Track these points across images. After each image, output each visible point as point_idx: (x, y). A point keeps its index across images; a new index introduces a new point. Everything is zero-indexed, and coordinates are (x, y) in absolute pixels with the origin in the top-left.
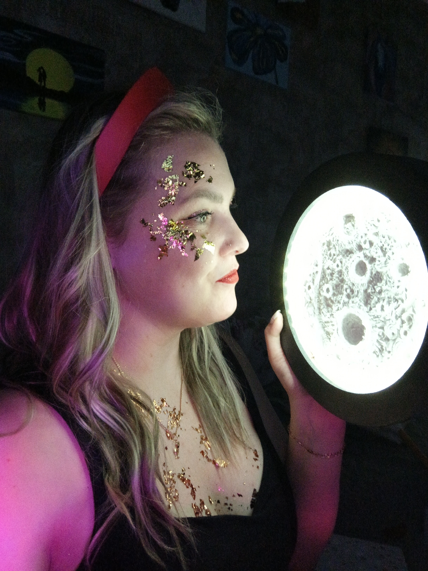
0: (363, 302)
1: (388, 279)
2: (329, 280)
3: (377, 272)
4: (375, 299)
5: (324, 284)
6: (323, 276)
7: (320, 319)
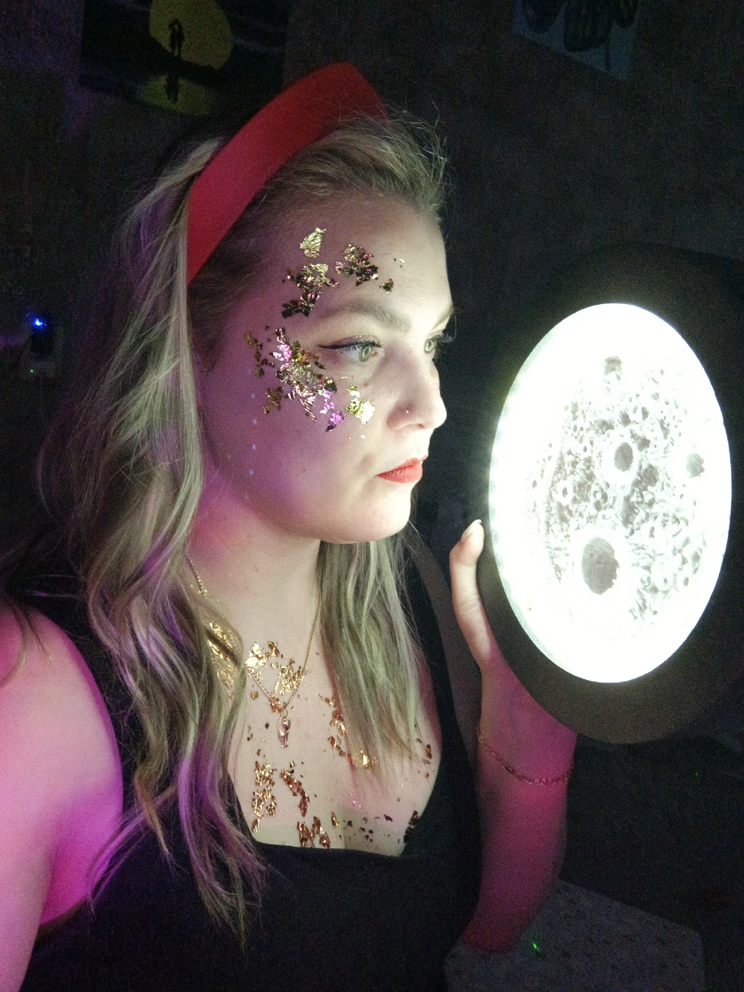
0: (621, 518)
1: (667, 480)
2: (568, 472)
3: (650, 466)
4: (642, 515)
5: (559, 480)
6: (560, 465)
7: (548, 542)
